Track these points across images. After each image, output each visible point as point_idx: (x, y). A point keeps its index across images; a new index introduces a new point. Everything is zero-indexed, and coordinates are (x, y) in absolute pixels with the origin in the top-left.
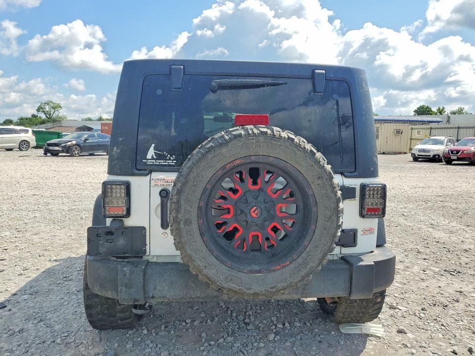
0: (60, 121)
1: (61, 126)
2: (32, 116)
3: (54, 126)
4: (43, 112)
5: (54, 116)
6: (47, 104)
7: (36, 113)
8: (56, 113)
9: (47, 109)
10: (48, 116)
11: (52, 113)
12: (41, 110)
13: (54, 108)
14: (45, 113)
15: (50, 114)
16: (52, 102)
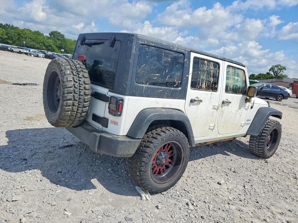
0: (282, 78)
1: (282, 81)
2: (267, 73)
3: (278, 81)
4: (273, 71)
5: (279, 74)
6: (277, 66)
7: (269, 71)
8: (281, 73)
9: (276, 70)
10: (275, 74)
11: (278, 72)
12: (272, 70)
13: (280, 69)
14: (274, 72)
15: (277, 73)
16: (280, 66)
